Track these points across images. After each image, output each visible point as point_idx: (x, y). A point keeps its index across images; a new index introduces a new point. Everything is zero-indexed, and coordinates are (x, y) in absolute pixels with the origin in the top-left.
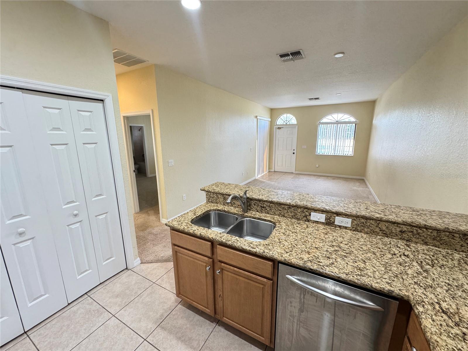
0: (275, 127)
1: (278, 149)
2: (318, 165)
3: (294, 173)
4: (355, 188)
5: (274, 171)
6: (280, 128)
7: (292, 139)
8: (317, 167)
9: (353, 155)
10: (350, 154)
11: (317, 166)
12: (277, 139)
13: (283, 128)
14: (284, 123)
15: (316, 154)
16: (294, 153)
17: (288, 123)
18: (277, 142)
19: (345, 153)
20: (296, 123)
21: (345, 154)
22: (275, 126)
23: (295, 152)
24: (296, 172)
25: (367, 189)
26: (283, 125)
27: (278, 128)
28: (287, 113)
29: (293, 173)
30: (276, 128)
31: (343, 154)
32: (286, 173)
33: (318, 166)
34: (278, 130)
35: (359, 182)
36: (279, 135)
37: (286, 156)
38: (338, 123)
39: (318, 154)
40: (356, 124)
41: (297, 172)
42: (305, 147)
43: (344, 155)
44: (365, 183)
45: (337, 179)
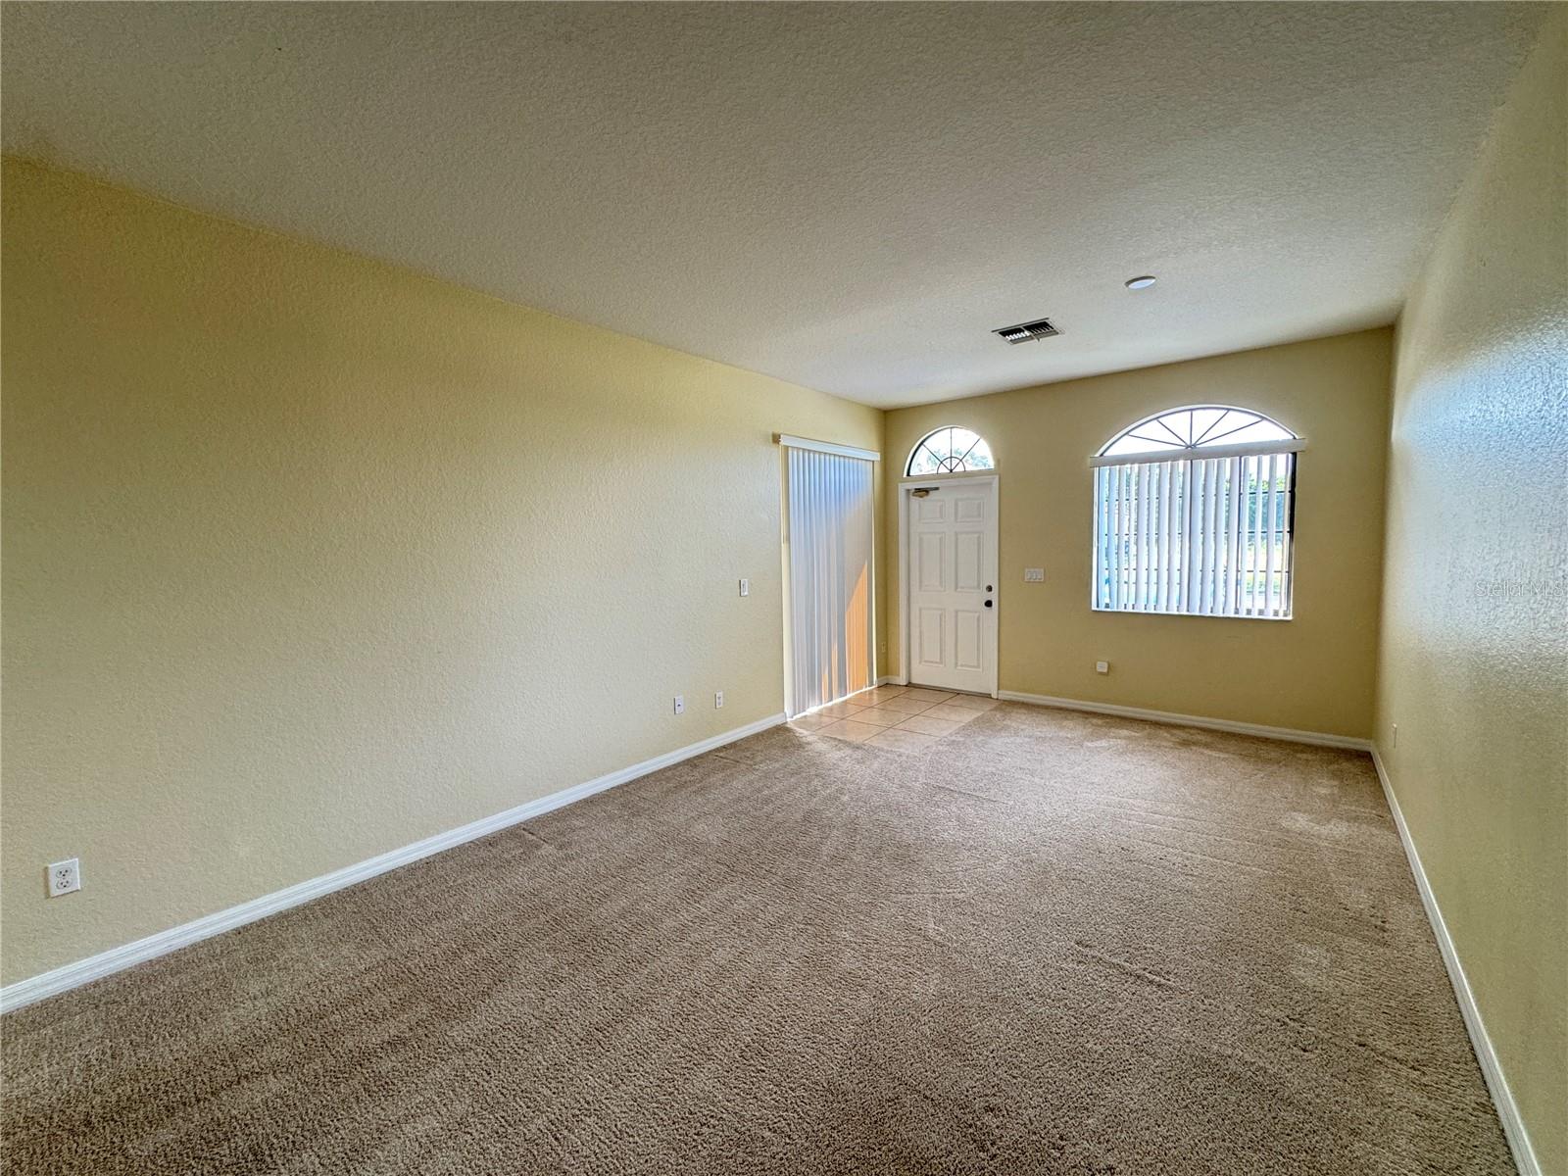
0: (902, 488)
1: (921, 582)
2: (1106, 665)
3: (994, 696)
4: (1301, 822)
5: (909, 685)
6: (925, 491)
7: (979, 538)
8: (1101, 674)
9: (1290, 618)
10: (1276, 613)
11: (1102, 667)
12: (915, 539)
13: (937, 489)
14: (943, 470)
15: (1094, 608)
16: (989, 604)
17: (959, 469)
18: (915, 553)
19: (1246, 603)
20: (991, 464)
21: (1249, 612)
22: (904, 481)
23: (993, 596)
24: (1000, 692)
25: (1381, 837)
26: (938, 476)
27: (918, 490)
28: (954, 423)
29: (989, 696)
30: (908, 490)
31: (1237, 612)
32: (958, 693)
33: (1105, 670)
34: (915, 501)
35: (1334, 775)
36: (920, 522)
37: (956, 617)
38: (1192, 453)
39: (1102, 608)
40: (1295, 454)
41: (1006, 695)
42: (1038, 574)
43: (1243, 615)
44: (1376, 779)
45: (1207, 746)
